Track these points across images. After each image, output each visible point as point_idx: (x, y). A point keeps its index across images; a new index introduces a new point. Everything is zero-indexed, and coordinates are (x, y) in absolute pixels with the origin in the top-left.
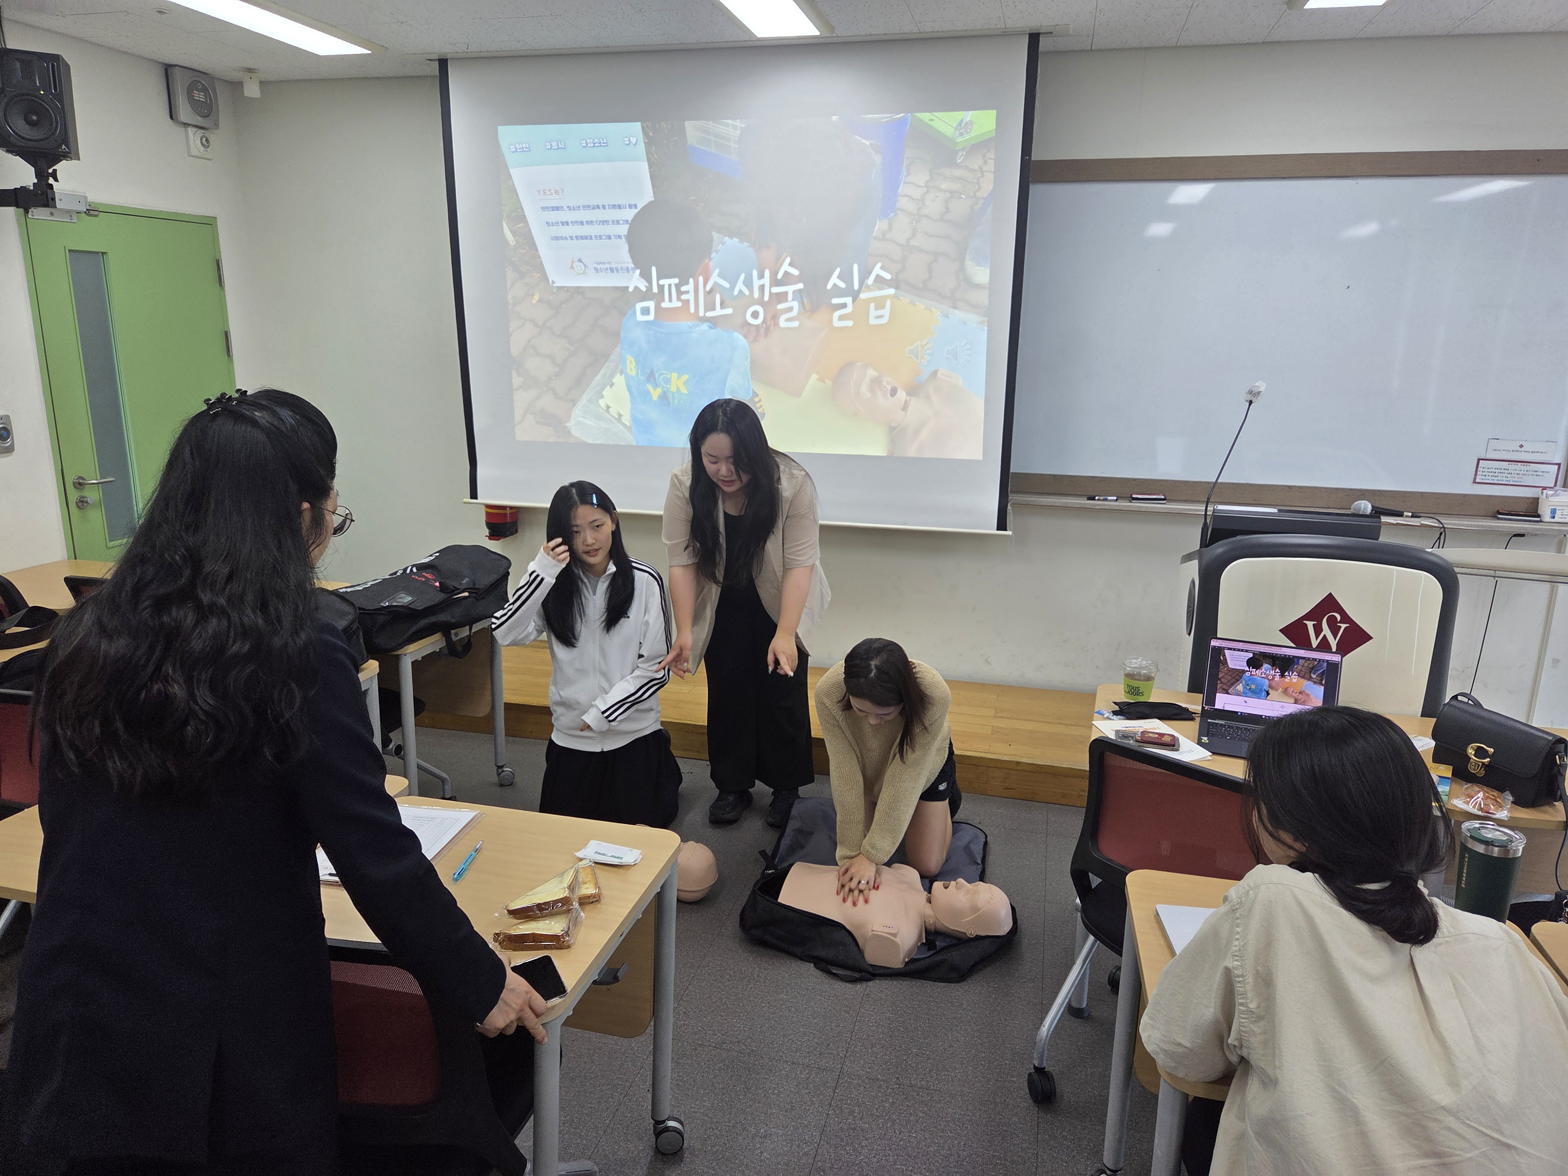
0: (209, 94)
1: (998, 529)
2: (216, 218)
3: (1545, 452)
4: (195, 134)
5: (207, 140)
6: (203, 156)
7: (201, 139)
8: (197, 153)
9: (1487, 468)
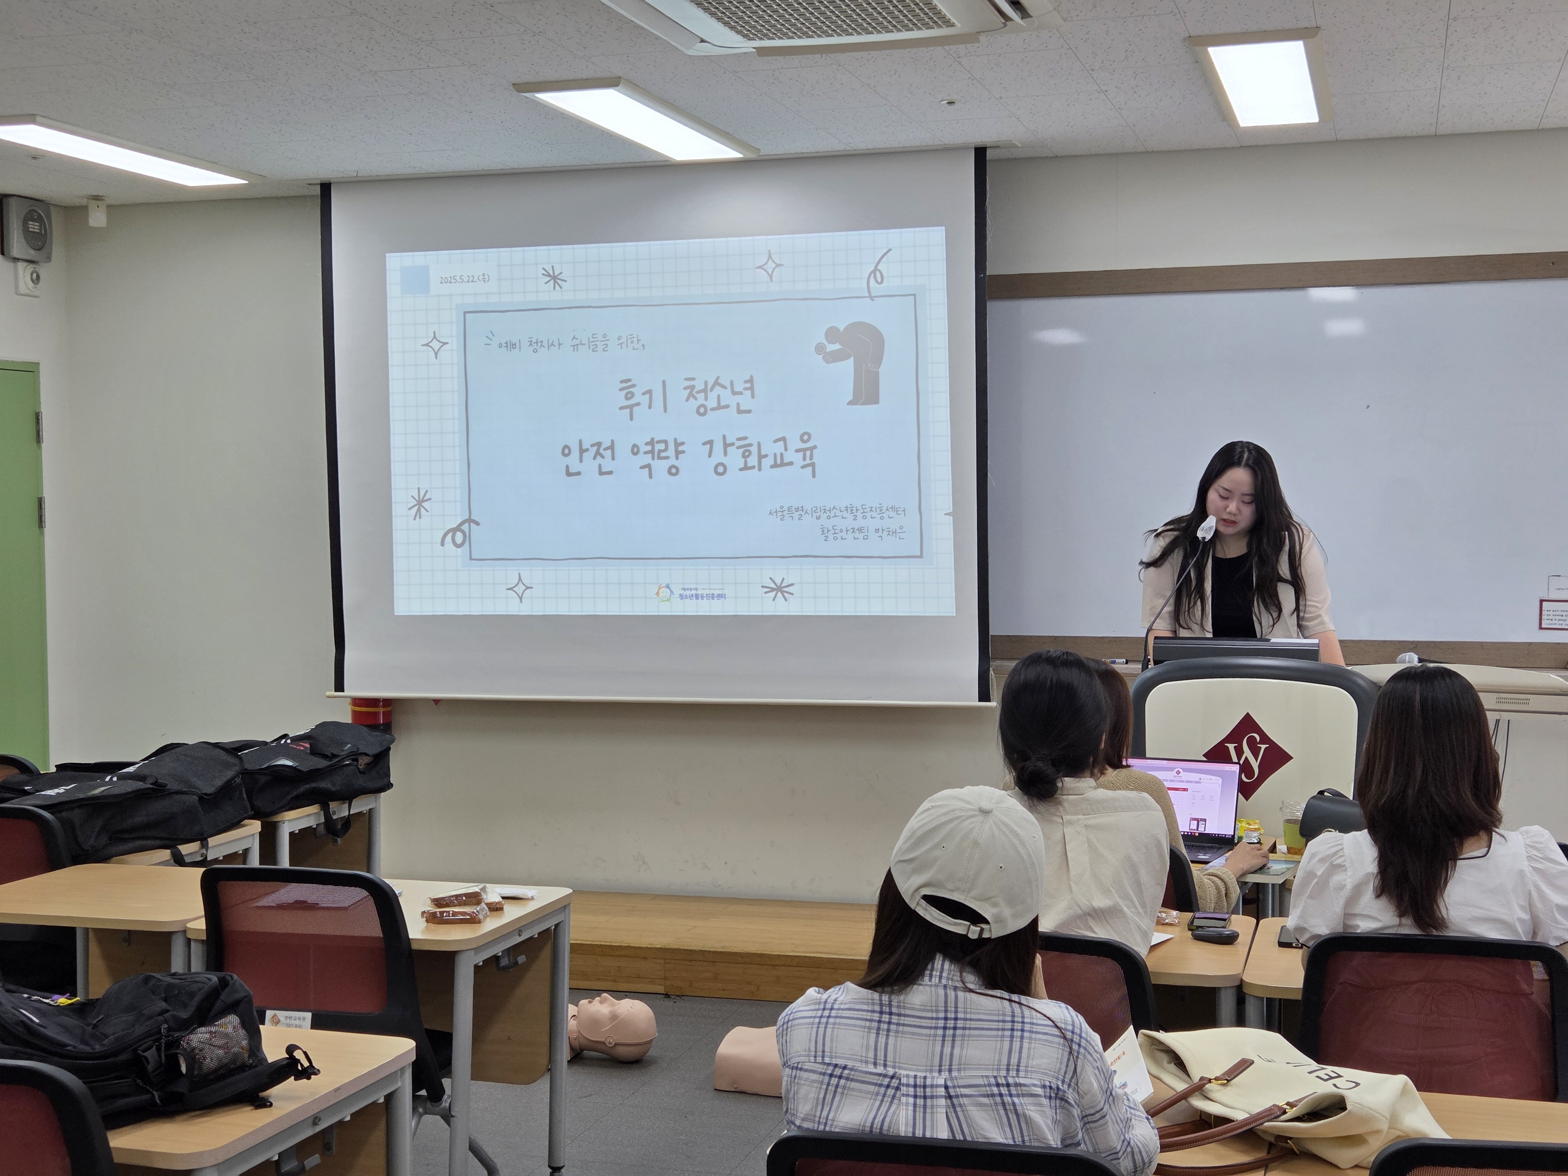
0: (45, 224)
1: (980, 700)
2: (39, 363)
4: (25, 270)
5: (38, 277)
6: (32, 294)
7: (32, 275)
8: (26, 291)
9: (1553, 611)
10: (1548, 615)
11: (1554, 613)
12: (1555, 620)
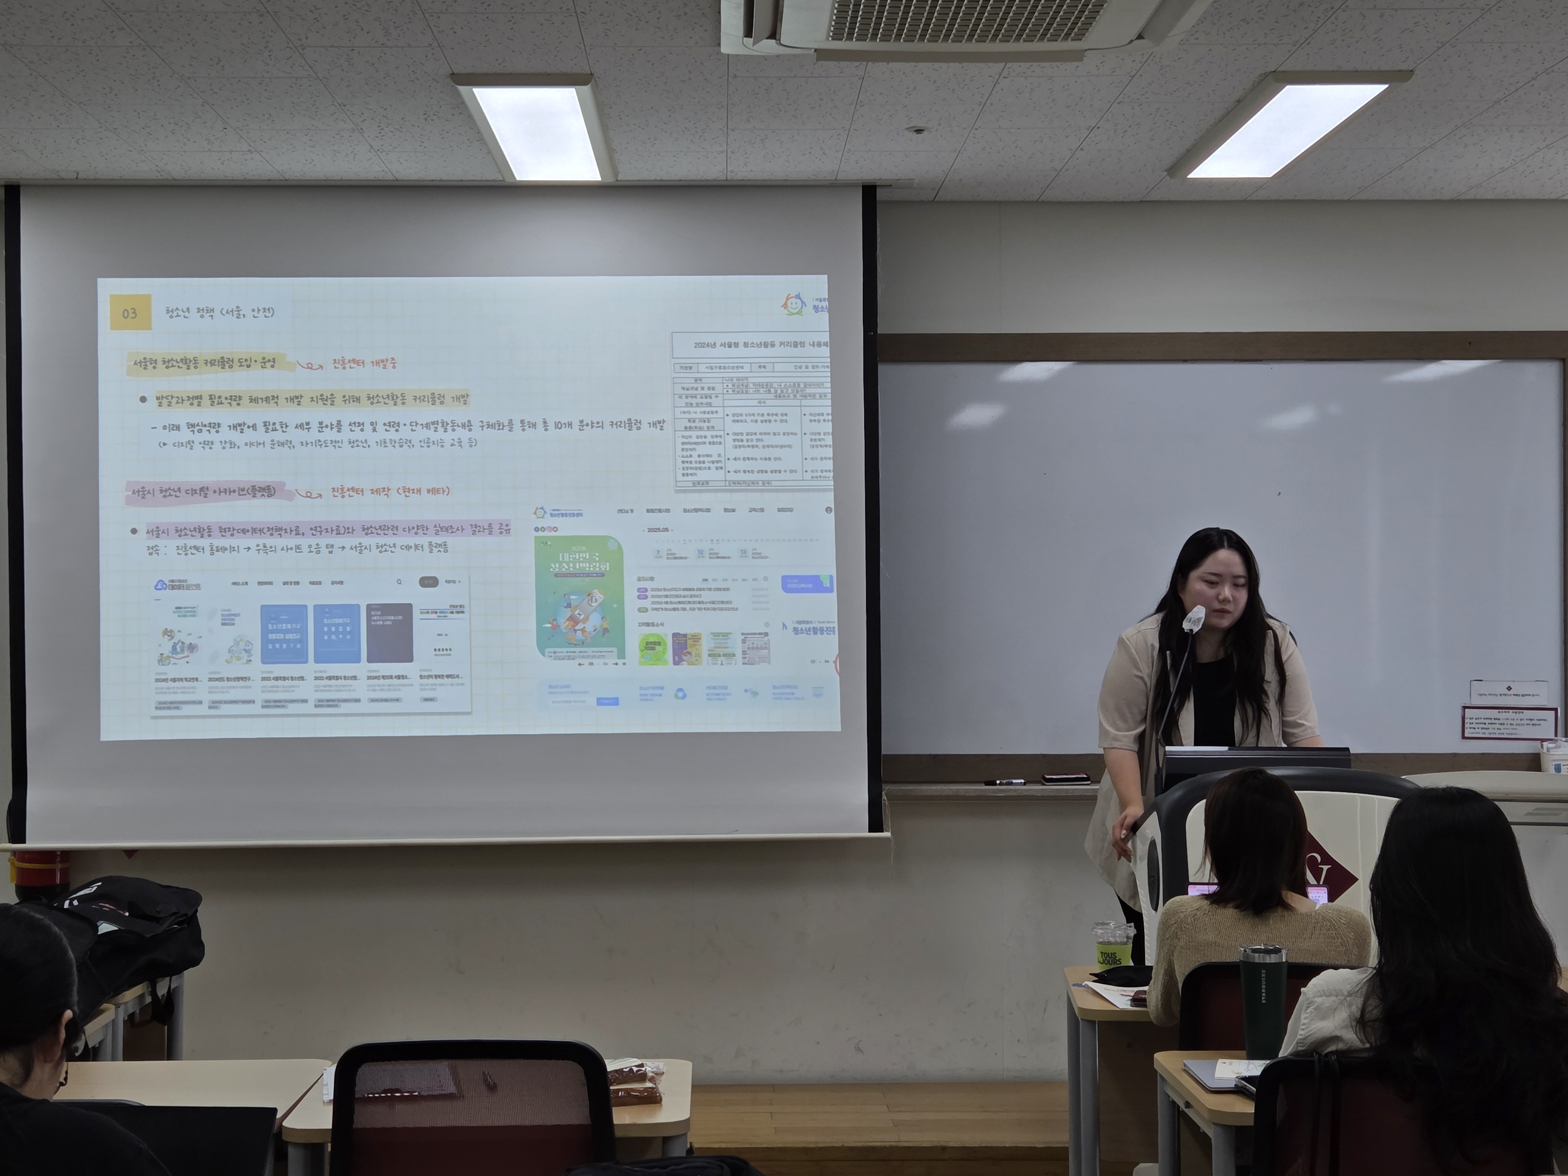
1: (870, 831)
3: (1537, 695)
9: (1476, 719)
10: (1470, 723)
11: (1478, 721)
12: (1478, 728)
